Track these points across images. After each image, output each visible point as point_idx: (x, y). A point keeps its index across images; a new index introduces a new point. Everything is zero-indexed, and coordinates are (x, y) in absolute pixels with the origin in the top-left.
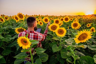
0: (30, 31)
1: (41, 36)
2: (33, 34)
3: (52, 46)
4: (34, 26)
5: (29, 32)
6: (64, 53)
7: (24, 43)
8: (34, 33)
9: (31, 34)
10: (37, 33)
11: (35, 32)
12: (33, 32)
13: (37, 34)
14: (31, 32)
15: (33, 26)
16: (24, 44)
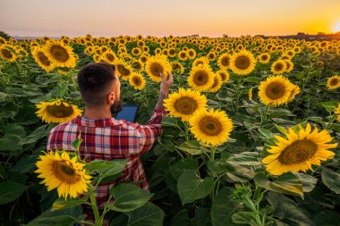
0: (96, 121)
1: (139, 134)
2: (108, 131)
3: (180, 174)
4: (108, 103)
5: (92, 125)
6: (222, 206)
7: (64, 175)
8: (113, 127)
9: (98, 131)
10: (125, 126)
11: (115, 122)
12: (109, 124)
13: (123, 129)
14: (99, 123)
15: (106, 102)
16: (63, 180)
